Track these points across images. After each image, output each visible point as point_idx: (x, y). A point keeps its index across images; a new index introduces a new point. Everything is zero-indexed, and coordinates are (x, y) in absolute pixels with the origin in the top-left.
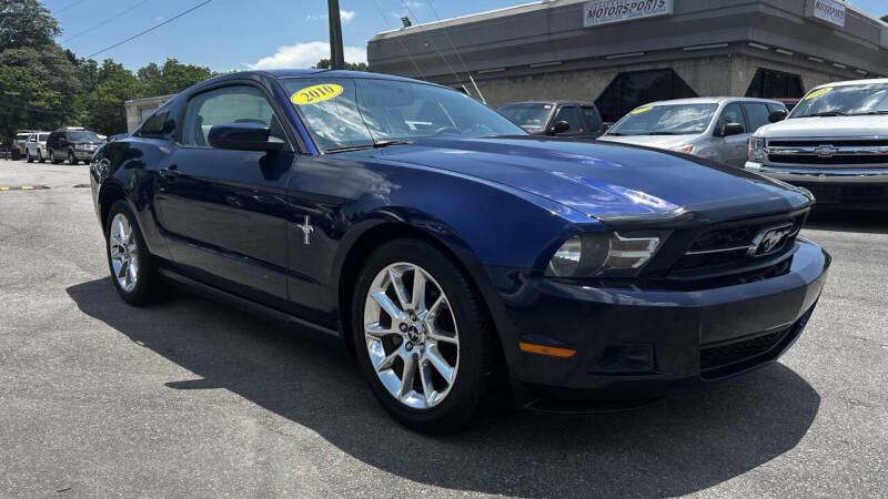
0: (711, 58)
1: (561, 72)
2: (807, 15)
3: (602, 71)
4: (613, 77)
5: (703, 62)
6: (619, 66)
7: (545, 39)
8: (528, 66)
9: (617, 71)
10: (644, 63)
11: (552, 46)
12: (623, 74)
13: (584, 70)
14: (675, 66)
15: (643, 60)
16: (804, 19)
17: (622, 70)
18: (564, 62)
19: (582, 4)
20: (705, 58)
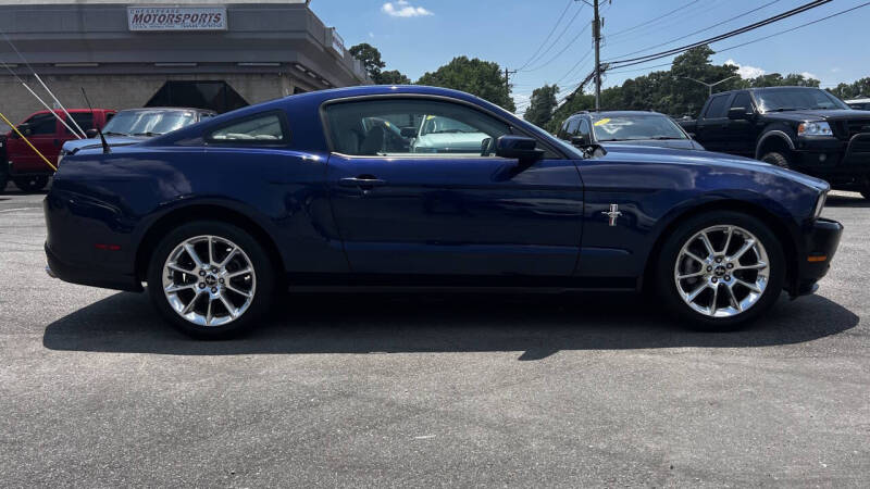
0: (262, 75)
1: (97, 75)
2: (327, 46)
3: (147, 78)
4: (161, 85)
5: (254, 78)
6: (168, 74)
7: (78, 37)
8: (52, 65)
9: (165, 79)
10: (196, 74)
11: (87, 46)
12: (171, 82)
13: (125, 75)
14: (228, 79)
15: (196, 71)
16: (325, 49)
17: (172, 79)
18: (101, 64)
19: (127, 5)
20: (257, 74)
